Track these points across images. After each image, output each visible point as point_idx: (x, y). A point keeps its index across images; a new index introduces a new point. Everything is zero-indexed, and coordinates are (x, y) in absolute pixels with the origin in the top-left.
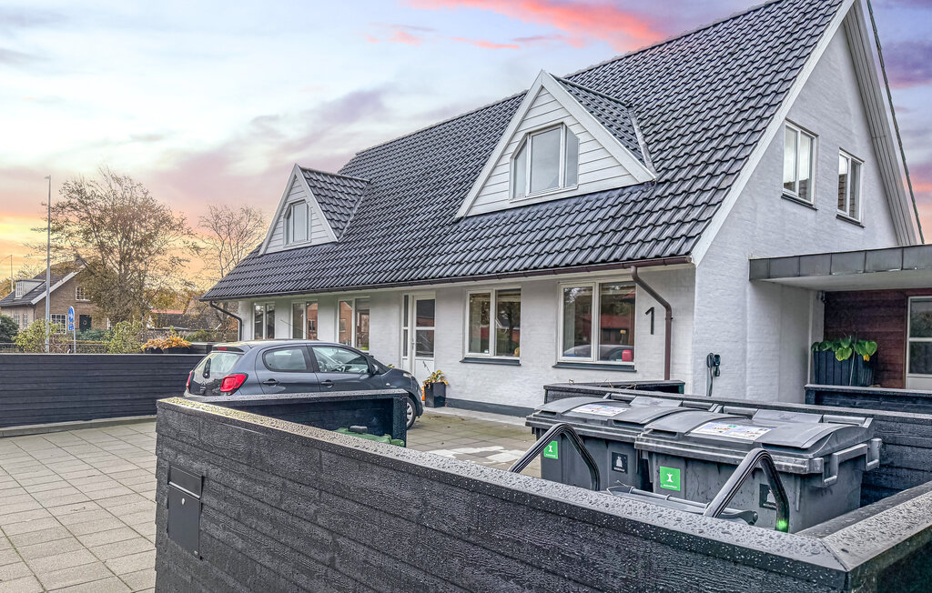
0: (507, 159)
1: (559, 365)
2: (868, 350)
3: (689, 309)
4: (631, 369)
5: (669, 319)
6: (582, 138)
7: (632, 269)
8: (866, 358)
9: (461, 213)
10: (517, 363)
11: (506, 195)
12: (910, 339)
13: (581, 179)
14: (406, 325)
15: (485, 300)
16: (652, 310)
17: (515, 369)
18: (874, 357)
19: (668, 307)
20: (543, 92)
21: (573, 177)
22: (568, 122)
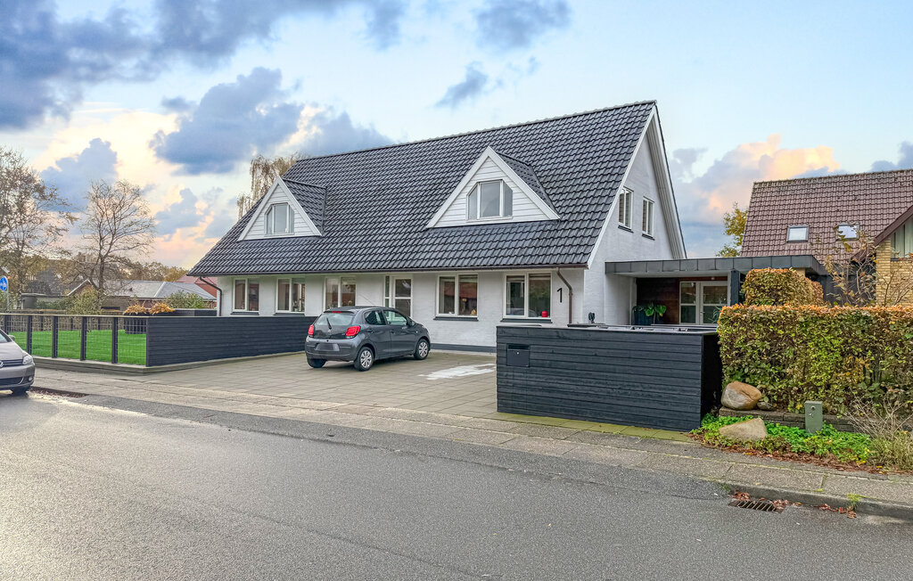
0: (464, 195)
1: (504, 320)
2: (662, 311)
3: (581, 289)
4: (549, 321)
5: (571, 294)
6: (515, 190)
7: (557, 269)
8: (661, 314)
9: (431, 224)
10: (476, 320)
11: (465, 217)
12: (681, 304)
13: (514, 214)
14: (387, 295)
15: (452, 280)
16: (561, 289)
17: (474, 323)
18: (664, 314)
19: (570, 289)
20: (489, 160)
21: (508, 211)
22: (505, 180)
